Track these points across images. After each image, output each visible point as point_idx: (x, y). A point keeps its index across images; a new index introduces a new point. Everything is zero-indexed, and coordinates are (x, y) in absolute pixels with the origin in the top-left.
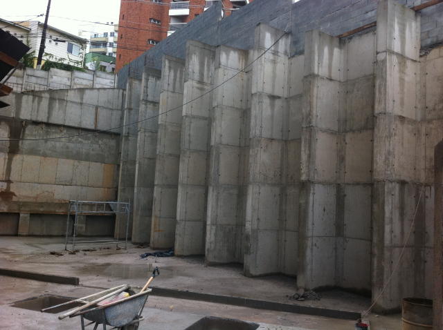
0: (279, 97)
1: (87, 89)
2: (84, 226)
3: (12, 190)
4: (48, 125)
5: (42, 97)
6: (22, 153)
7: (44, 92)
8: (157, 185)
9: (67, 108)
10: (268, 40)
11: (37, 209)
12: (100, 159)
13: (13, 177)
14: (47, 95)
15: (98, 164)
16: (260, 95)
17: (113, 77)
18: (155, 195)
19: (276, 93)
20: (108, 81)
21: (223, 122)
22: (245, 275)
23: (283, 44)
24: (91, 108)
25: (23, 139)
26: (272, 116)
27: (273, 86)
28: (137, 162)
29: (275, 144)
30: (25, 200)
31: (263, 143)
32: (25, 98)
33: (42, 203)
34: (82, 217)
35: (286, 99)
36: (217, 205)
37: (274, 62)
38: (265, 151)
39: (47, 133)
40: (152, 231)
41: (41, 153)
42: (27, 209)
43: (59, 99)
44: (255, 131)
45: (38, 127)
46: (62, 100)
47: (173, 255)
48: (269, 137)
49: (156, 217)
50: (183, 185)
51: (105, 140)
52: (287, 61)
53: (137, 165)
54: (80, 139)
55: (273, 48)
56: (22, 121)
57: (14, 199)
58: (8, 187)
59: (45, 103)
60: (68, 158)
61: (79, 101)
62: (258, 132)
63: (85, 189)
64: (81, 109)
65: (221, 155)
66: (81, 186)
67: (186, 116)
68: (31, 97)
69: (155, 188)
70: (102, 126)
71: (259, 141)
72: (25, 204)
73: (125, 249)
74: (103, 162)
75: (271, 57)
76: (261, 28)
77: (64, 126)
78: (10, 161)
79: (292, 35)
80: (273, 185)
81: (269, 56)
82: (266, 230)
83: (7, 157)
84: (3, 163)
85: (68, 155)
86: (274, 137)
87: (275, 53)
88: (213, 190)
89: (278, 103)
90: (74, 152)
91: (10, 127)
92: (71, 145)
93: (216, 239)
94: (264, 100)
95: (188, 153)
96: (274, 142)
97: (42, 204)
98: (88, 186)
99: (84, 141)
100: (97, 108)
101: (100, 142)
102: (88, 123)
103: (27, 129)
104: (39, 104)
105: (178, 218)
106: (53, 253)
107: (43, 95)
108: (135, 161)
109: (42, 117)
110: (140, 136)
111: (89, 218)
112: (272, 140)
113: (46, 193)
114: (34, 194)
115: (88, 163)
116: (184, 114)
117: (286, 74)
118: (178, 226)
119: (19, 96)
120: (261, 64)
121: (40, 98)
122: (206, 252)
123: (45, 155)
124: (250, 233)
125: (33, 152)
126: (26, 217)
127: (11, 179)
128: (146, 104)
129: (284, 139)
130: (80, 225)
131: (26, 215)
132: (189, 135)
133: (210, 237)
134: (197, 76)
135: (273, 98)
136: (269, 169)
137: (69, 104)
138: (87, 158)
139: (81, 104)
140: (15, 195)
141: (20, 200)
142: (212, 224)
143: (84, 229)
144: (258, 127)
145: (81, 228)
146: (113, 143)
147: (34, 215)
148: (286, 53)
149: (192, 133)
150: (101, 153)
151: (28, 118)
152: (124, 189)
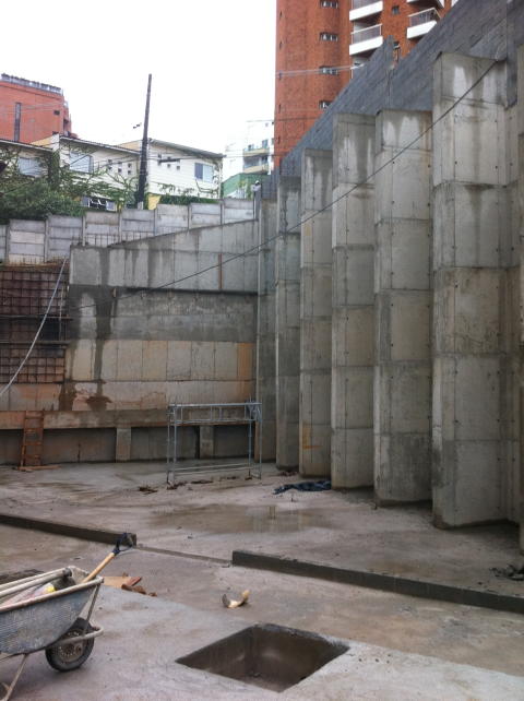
0: (489, 187)
1: (204, 228)
2: (211, 442)
3: (105, 394)
4: (150, 291)
5: (138, 250)
6: (116, 338)
7: (140, 241)
8: (305, 370)
9: (176, 262)
10: (460, 80)
11: (141, 420)
12: (229, 335)
13: (106, 374)
14: (145, 246)
15: (229, 344)
16: (449, 186)
17: (251, 204)
18: (302, 387)
19: (483, 179)
20: (244, 212)
21: (394, 249)
22: (435, 526)
23: (492, 86)
24: (212, 258)
25: (114, 317)
26: (477, 226)
27: (476, 166)
28: (277, 335)
29: (484, 277)
30: (125, 408)
31: (460, 278)
32: (113, 254)
33: (148, 410)
34: (208, 429)
35: (505, 187)
36: (390, 398)
37: (475, 120)
38: (463, 292)
39: (150, 303)
40: (301, 448)
41: (143, 333)
42: (126, 421)
43: (163, 251)
44: (442, 257)
45: (136, 297)
46: (167, 251)
47: (329, 487)
48: (472, 264)
49: (305, 424)
50: (337, 366)
51: (235, 305)
52: (502, 115)
53: (277, 341)
54: (198, 308)
55: (471, 95)
56: (112, 289)
57: (109, 407)
58: (100, 390)
59: (143, 259)
60: (182, 338)
61: (192, 248)
62: (448, 258)
63: (210, 385)
64: (197, 260)
65: (393, 309)
66: (205, 380)
67: (337, 248)
68: (122, 252)
69: (302, 375)
70: (231, 284)
71: (450, 275)
72: (123, 414)
73: (260, 478)
74: (235, 340)
75: (469, 112)
76: (444, 62)
77: (174, 291)
78: (99, 350)
79: (509, 64)
80: (483, 355)
81: (464, 110)
82: (474, 441)
83: (95, 345)
84: (89, 354)
85: (183, 334)
86: (482, 264)
87: (477, 103)
88: (381, 374)
89: (487, 198)
90: (191, 329)
91: (96, 300)
92: (186, 319)
93: (391, 461)
94: (458, 196)
95: (344, 310)
96: (482, 274)
97: (146, 413)
98: (214, 380)
99: (205, 311)
100: (220, 256)
101: (229, 309)
102: (209, 281)
103: (120, 301)
104: (134, 261)
105: (334, 425)
106: (142, 489)
107: (139, 247)
108: (274, 334)
109: (141, 281)
110: (279, 293)
111: (218, 429)
112: (478, 269)
113: (154, 395)
114: (137, 399)
115: (212, 343)
116: (334, 244)
117: (502, 141)
118: (334, 438)
119: (105, 252)
120: (449, 129)
121: (136, 251)
122: (376, 484)
123: (148, 338)
124: (441, 448)
125: (131, 334)
126: (125, 434)
127: (102, 377)
128: (284, 239)
129: (504, 264)
130: (207, 441)
131: (125, 431)
132: (345, 280)
133: (380, 456)
134: (353, 176)
135: (476, 188)
136: (474, 326)
137: (178, 256)
138: (211, 336)
139: (197, 253)
140: (110, 402)
141: (118, 408)
142: (383, 433)
143: (211, 447)
144: (448, 249)
145: (208, 445)
146: (248, 308)
147: (137, 429)
148: (499, 101)
149: (349, 275)
150: (231, 326)
151: (120, 283)
152: (264, 381)
